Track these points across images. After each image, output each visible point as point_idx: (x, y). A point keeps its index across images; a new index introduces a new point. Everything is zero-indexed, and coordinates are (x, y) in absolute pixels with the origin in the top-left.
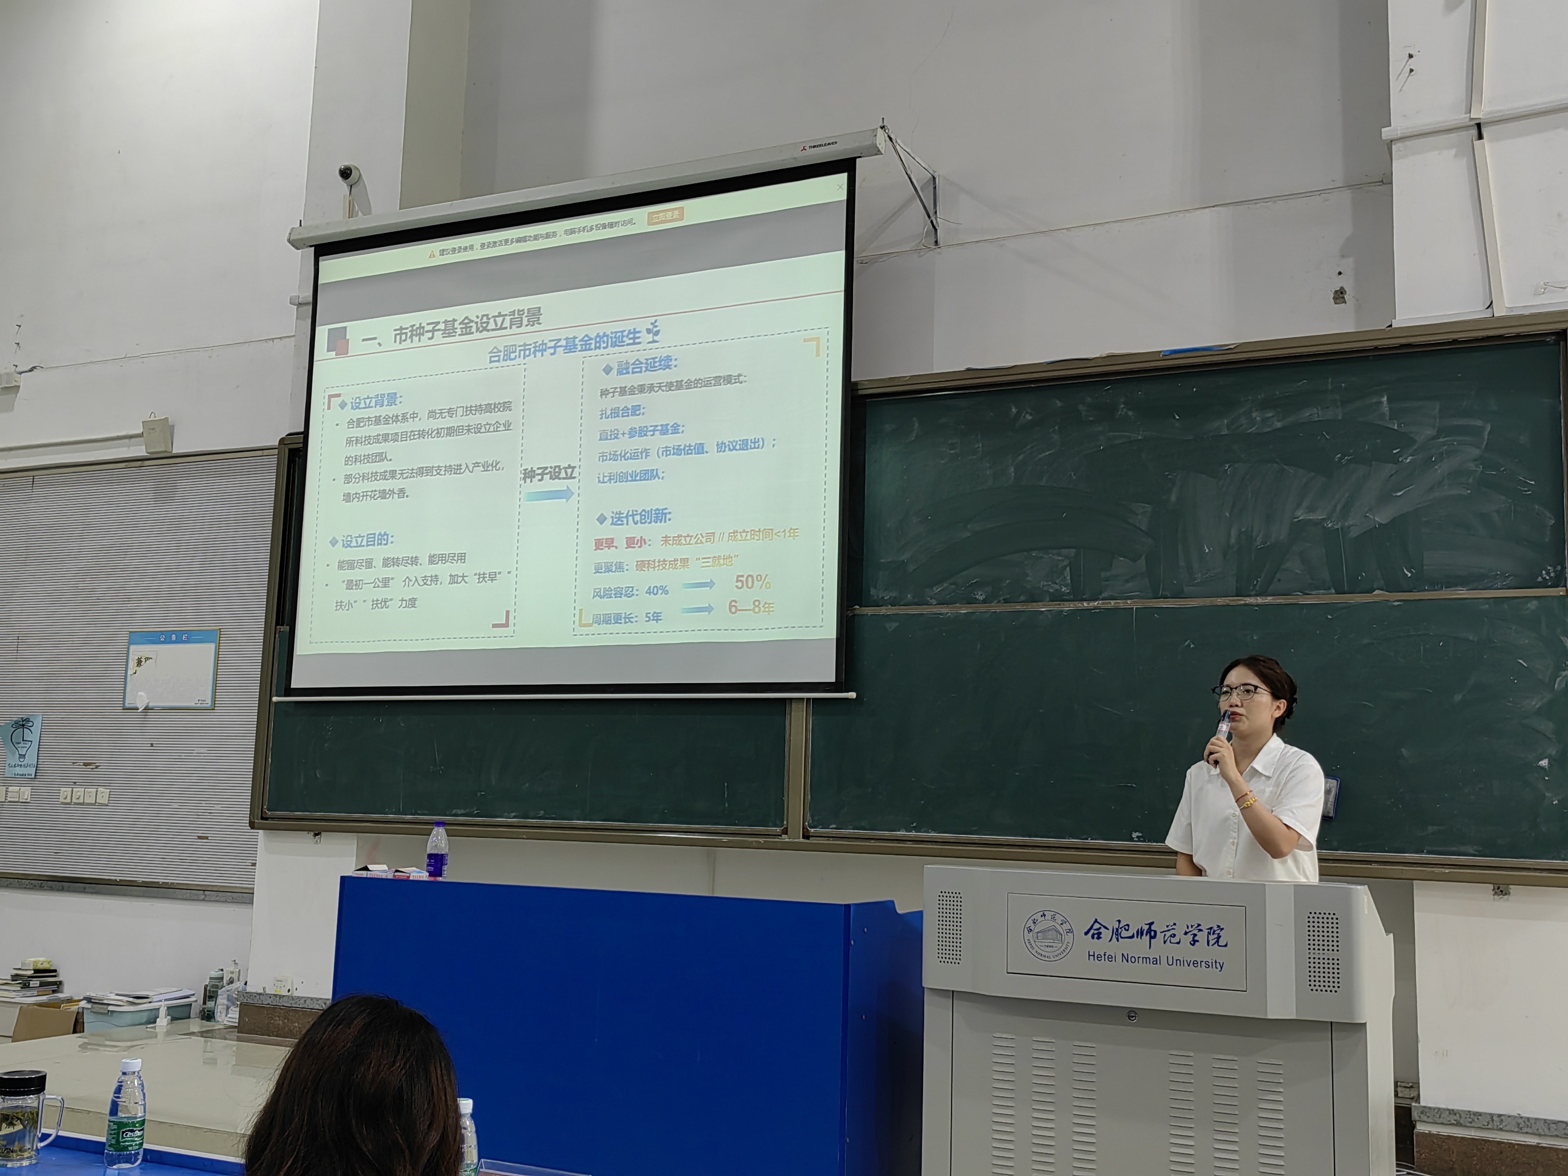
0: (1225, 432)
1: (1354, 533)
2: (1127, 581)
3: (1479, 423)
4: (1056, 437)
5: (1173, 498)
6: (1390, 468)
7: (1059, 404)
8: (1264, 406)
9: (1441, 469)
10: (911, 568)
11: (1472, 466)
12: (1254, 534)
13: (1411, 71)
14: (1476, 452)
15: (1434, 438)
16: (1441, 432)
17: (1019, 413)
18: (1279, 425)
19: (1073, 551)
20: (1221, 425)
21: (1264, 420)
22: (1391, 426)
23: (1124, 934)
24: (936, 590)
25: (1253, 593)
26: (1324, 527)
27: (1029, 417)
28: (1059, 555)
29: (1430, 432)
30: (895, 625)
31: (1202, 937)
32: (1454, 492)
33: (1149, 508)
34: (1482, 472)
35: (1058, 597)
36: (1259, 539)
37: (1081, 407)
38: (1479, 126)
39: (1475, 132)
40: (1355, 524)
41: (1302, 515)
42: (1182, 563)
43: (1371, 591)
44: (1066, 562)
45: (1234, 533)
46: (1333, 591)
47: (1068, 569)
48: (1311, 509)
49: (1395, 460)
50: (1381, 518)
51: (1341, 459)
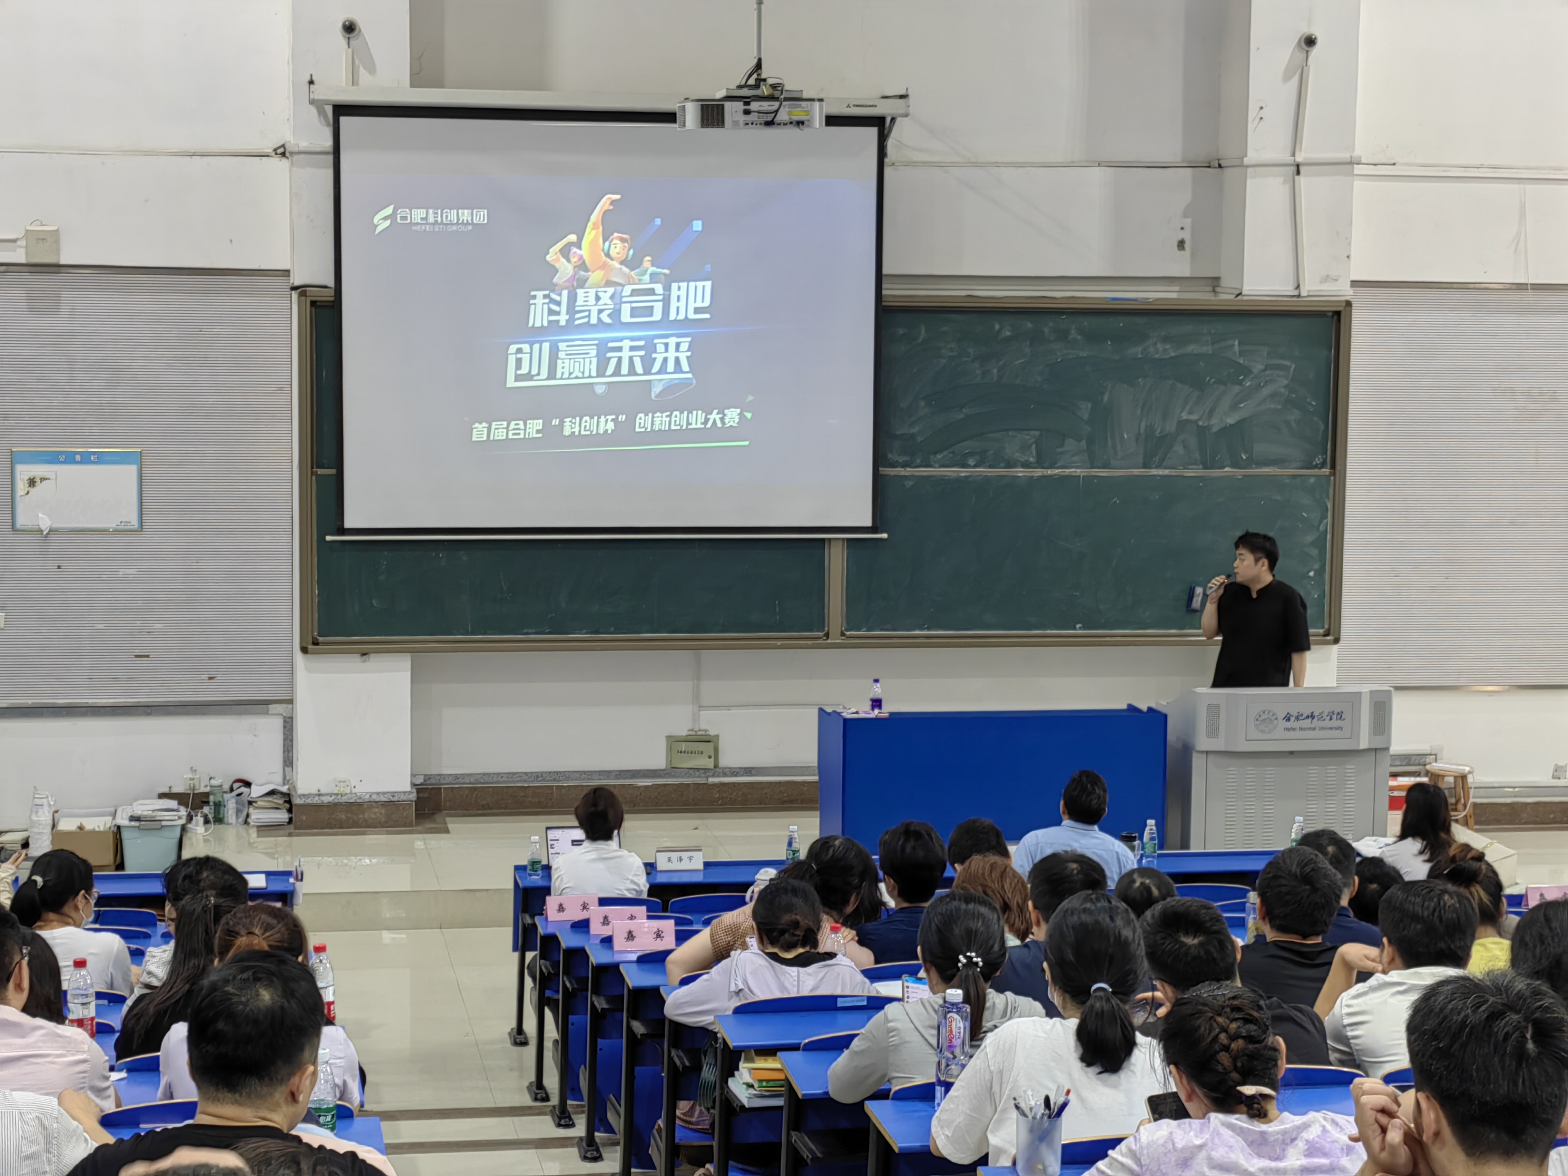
0: (1140, 356)
1: (1215, 429)
2: (1074, 455)
3: (1287, 363)
4: (1027, 350)
5: (1106, 398)
6: (1237, 388)
7: (1030, 325)
8: (1166, 339)
9: (1266, 391)
10: (919, 439)
11: (1283, 390)
12: (1156, 427)
13: (1261, 118)
14: (1285, 382)
15: (1264, 371)
16: (1268, 367)
17: (1001, 329)
18: (1173, 354)
19: (1037, 433)
20: (1136, 351)
21: (1165, 350)
22: (1238, 360)
23: (1301, 718)
24: (939, 456)
25: (1154, 466)
26: (1198, 426)
27: (1008, 333)
28: (1028, 435)
29: (1261, 367)
30: (911, 483)
31: (1334, 717)
32: (1272, 406)
33: (1090, 405)
34: (1288, 395)
35: (1026, 465)
36: (1159, 431)
37: (1046, 330)
38: (1298, 166)
39: (1294, 168)
40: (1216, 424)
41: (1184, 416)
42: (1110, 444)
43: (1223, 467)
44: (1033, 440)
45: (1143, 425)
46: (1201, 467)
47: (1034, 446)
48: (1190, 413)
49: (1240, 383)
50: (1230, 421)
51: (1209, 380)
